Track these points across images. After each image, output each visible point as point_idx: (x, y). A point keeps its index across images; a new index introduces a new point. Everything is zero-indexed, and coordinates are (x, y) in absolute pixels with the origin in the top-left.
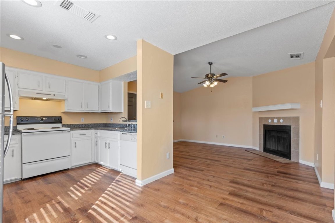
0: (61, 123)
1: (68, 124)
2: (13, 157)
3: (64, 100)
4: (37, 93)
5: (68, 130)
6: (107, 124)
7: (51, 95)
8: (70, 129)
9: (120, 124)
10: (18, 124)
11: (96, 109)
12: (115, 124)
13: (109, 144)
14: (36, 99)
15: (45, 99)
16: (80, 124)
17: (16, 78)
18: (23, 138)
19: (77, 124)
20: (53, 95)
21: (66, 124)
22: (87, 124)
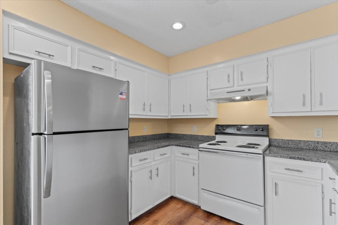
0: (268, 136)
4: (227, 93)
7: (244, 91)
10: (216, 134)
15: (238, 98)
19: (304, 141)
20: (247, 91)
21: (279, 139)
22: (331, 143)
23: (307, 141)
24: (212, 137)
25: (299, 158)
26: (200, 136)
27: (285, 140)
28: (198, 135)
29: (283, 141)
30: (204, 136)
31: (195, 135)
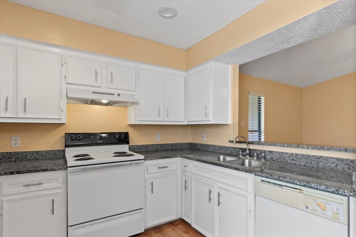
0: (128, 143)
1: (137, 146)
2: (53, 214)
3: (133, 103)
4: (93, 93)
5: (141, 160)
6: (194, 144)
7: (113, 94)
8: (142, 157)
9: (225, 147)
11: (180, 119)
12: (211, 145)
13: (219, 195)
14: (93, 102)
15: (104, 101)
16: (155, 145)
17: (62, 65)
18: (69, 177)
19: (151, 145)
20: (116, 95)
21: (135, 145)
22: (164, 144)
23: (153, 145)
24: (57, 152)
25: (166, 157)
26: (32, 153)
27: (139, 145)
28: (26, 152)
29: (138, 146)
30: (39, 151)
31: (16, 153)
